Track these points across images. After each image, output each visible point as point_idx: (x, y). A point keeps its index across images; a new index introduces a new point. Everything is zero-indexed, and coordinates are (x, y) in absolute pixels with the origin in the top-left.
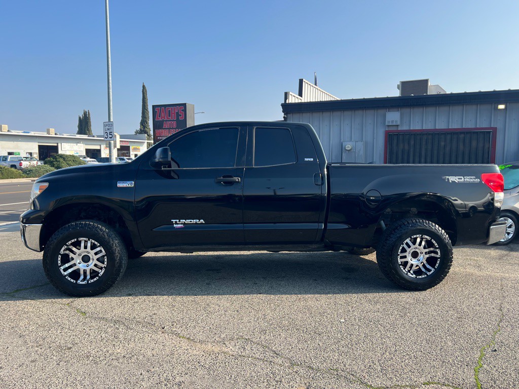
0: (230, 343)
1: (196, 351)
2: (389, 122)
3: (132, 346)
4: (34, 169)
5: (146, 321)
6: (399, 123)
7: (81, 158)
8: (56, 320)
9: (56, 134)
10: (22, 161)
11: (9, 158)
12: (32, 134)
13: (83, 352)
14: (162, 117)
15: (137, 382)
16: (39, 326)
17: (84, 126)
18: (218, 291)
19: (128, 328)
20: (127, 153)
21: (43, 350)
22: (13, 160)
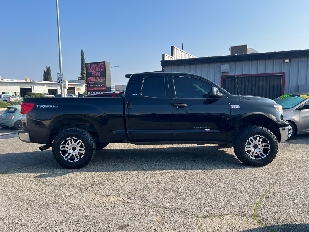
0: (123, 196)
1: (104, 201)
2: (223, 70)
3: (68, 199)
4: (17, 102)
5: (77, 186)
6: (229, 71)
7: (46, 95)
8: (27, 186)
9: (30, 81)
10: (10, 98)
11: (2, 96)
12: (16, 81)
13: (41, 203)
14: (91, 70)
15: (70, 217)
16: (17, 189)
17: (47, 75)
18: (120, 169)
19: (67, 190)
20: (73, 91)
21: (19, 202)
22: (5, 97)
